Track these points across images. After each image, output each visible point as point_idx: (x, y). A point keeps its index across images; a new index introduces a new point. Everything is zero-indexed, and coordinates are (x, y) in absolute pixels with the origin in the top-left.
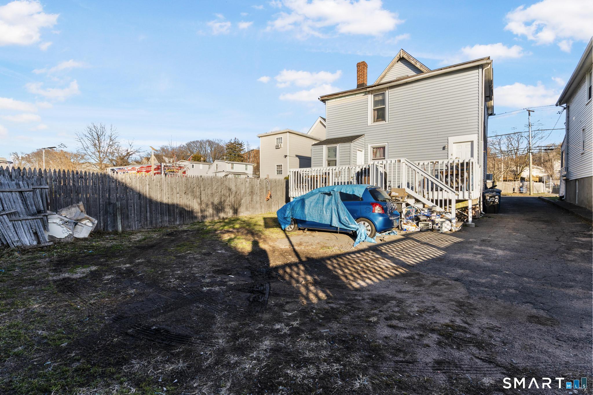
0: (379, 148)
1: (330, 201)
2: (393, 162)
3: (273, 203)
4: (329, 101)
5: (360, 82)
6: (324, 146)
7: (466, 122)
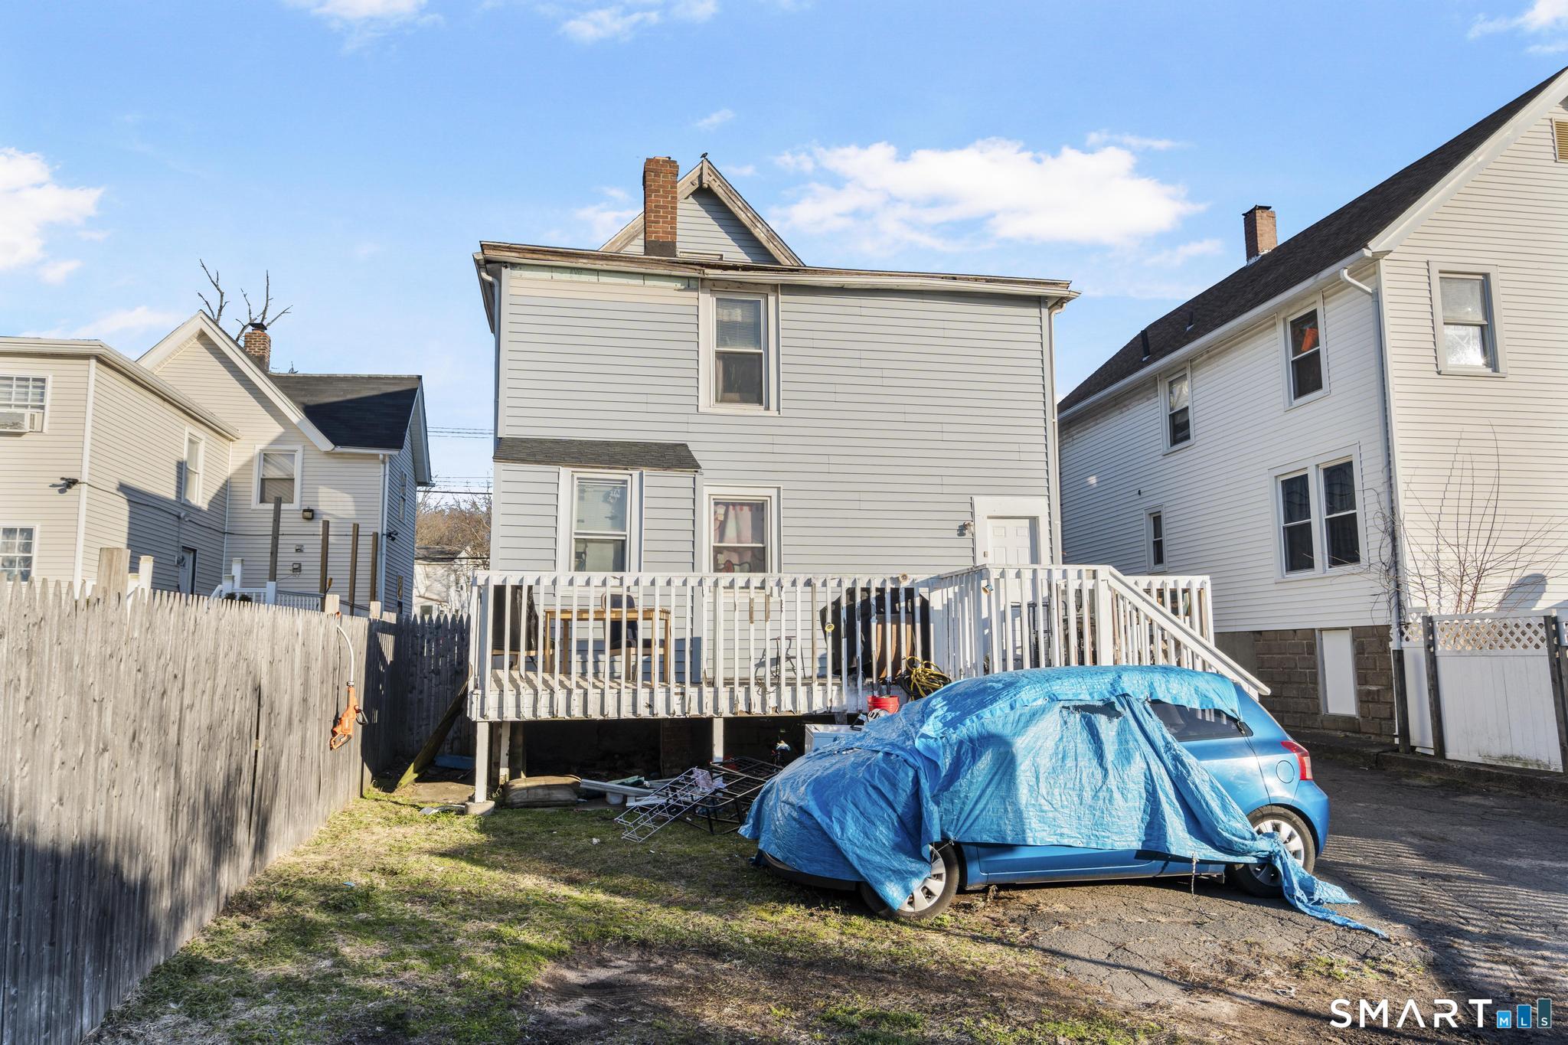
0: (734, 505)
1: (1126, 739)
4: (517, 273)
5: (656, 232)
6: (565, 472)
7: (1016, 456)
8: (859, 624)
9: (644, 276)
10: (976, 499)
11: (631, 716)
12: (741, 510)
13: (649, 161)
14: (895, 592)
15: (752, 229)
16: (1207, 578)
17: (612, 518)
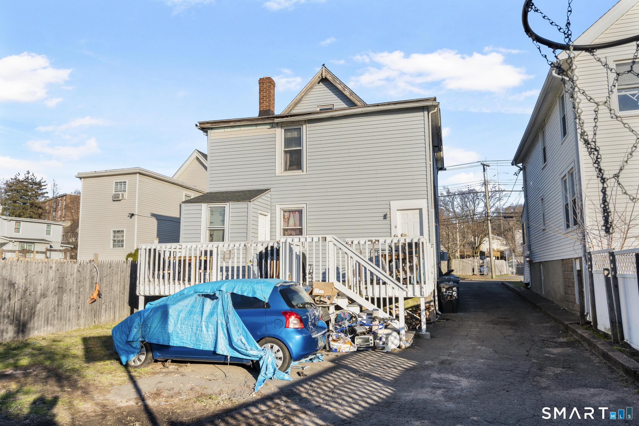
0: (292, 211)
1: (215, 308)
2: (316, 239)
3: (104, 307)
4: (213, 131)
5: (263, 107)
6: (204, 206)
7: (411, 181)
8: (263, 261)
9: (256, 125)
10: (392, 202)
12: (295, 213)
13: (260, 79)
15: (343, 92)
17: (220, 221)
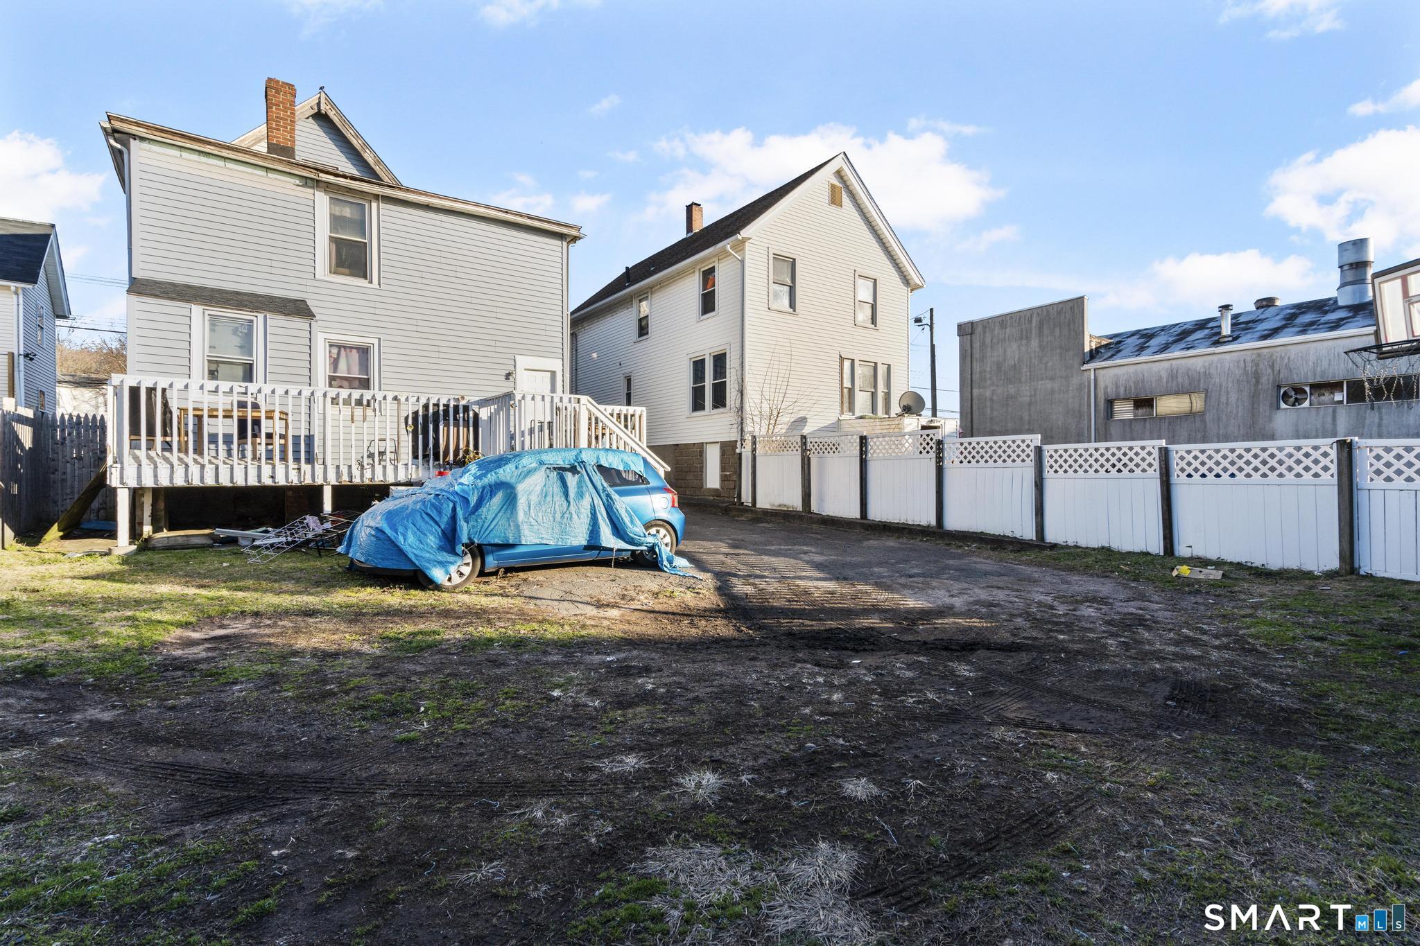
0: (345, 347)
4: (145, 145)
5: (277, 137)
6: (197, 310)
7: (543, 333)
8: (431, 427)
9: (268, 169)
10: (517, 357)
11: (257, 484)
12: (351, 351)
14: (456, 408)
15: (362, 152)
16: (644, 409)
17: (240, 347)
